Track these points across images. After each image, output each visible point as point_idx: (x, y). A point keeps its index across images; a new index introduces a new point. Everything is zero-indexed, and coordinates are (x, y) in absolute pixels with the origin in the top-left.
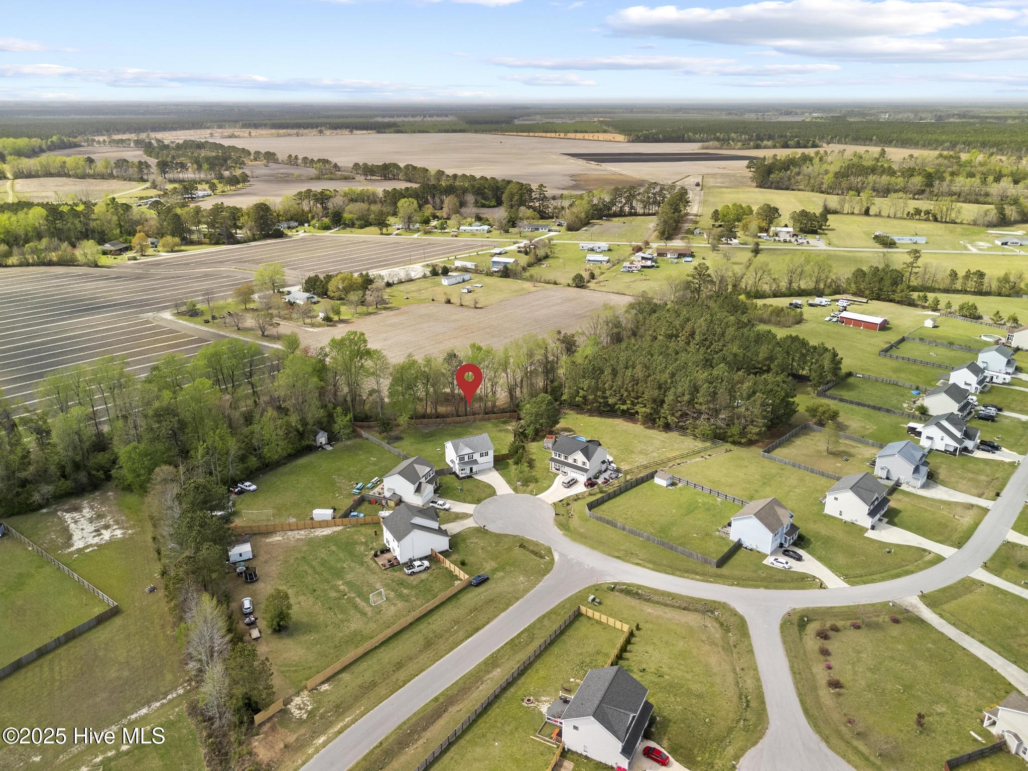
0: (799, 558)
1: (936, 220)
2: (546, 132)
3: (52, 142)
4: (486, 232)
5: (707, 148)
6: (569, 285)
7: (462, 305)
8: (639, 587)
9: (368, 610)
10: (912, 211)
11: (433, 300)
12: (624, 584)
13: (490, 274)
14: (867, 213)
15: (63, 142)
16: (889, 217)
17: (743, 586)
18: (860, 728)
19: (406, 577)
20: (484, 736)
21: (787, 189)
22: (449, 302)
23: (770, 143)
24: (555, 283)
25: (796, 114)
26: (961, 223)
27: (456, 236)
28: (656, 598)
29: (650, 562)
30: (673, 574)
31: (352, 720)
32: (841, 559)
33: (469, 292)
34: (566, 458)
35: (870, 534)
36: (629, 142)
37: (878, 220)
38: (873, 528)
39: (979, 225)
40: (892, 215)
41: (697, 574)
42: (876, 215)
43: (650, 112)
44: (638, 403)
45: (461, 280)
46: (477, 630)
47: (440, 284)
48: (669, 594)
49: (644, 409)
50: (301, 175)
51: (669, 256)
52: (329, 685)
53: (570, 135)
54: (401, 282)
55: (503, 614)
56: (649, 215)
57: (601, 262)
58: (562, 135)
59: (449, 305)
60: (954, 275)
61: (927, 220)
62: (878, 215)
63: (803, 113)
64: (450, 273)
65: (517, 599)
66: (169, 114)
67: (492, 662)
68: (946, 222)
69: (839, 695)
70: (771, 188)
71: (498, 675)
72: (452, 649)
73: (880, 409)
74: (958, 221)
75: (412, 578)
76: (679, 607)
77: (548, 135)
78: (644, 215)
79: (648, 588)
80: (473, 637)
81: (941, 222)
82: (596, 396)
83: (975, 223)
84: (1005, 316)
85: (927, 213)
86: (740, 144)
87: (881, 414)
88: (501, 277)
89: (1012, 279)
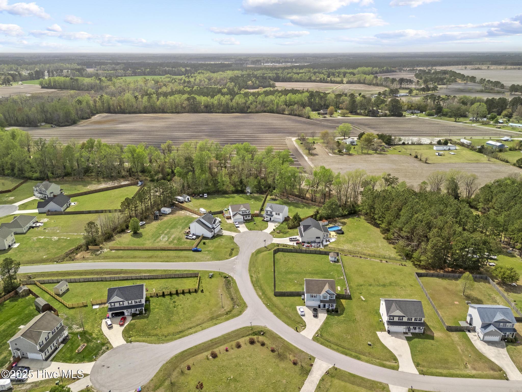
3: (383, 70)
6: (514, 165)
7: (420, 160)
11: (411, 155)
15: (387, 69)
22: (417, 157)
24: (507, 162)
27: (499, 128)
33: (439, 155)
45: (447, 149)
47: (432, 149)
50: (472, 89)
52: (114, 251)
66: (466, 57)
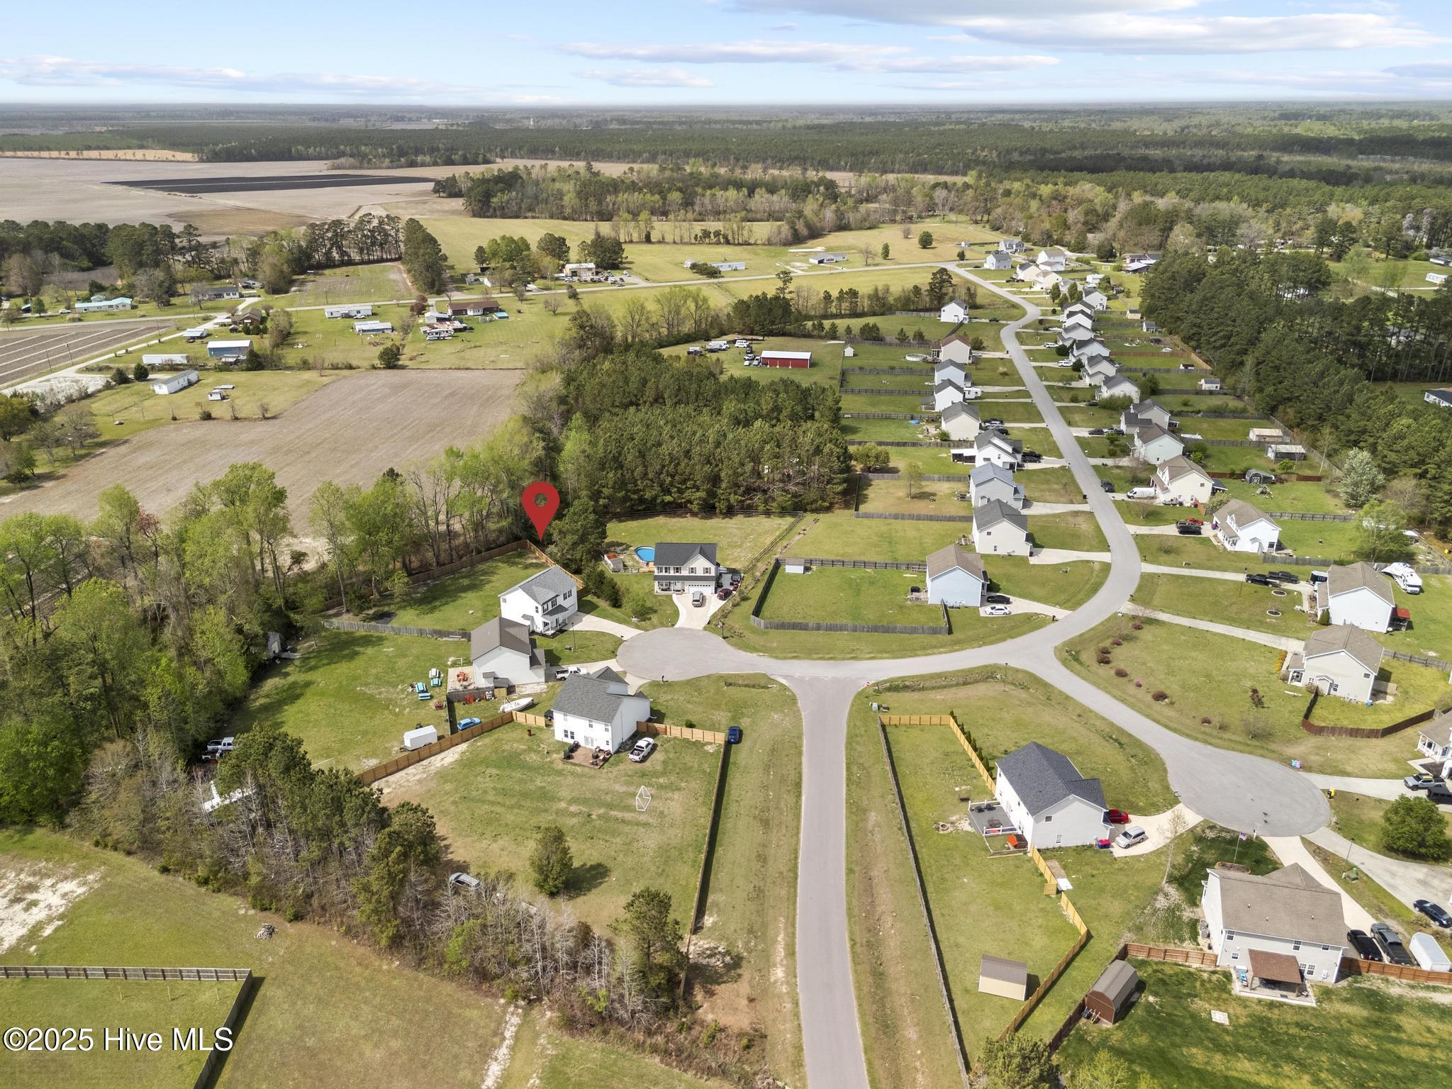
0: (1007, 601)
1: (728, 242)
2: (41, 149)
4: (129, 308)
5: (338, 168)
6: (374, 367)
7: (236, 419)
8: (903, 679)
9: (643, 818)
10: (700, 234)
11: (174, 419)
12: (885, 681)
13: (226, 367)
14: (648, 240)
16: (675, 242)
17: (992, 643)
18: (1216, 721)
19: (639, 765)
20: (943, 880)
21: (517, 217)
22: (207, 417)
23: (428, 159)
24: (351, 367)
25: (410, 120)
26: (755, 244)
27: (80, 320)
28: (928, 684)
29: (881, 652)
30: (916, 655)
31: (787, 935)
32: (1040, 592)
33: (221, 398)
34: (677, 570)
35: (1033, 561)
36: (202, 161)
37: (661, 247)
38: (1031, 554)
39: (775, 244)
40: (678, 240)
41: (935, 647)
42: (659, 242)
43: (182, 117)
44: (687, 488)
45: (186, 384)
46: (798, 785)
47: (153, 395)
48: (939, 675)
49: (698, 494)
51: (470, 313)
52: (711, 915)
53: (86, 154)
54: (70, 400)
55: (804, 759)
56: (369, 262)
57: (383, 330)
58: (73, 154)
59: (211, 422)
60: (828, 297)
61: (718, 243)
62: (662, 241)
63: (419, 119)
64: (150, 376)
65: (800, 737)
67: (856, 811)
68: (739, 244)
69: (1172, 703)
70: (496, 217)
71: (881, 817)
72: (797, 816)
73: (904, 444)
74: (752, 241)
75: (648, 763)
76: (957, 685)
77: (45, 154)
78: (362, 263)
79: (913, 677)
80: (804, 792)
81: (734, 244)
82: (627, 491)
83: (769, 243)
84: (910, 334)
85: (717, 234)
86: (387, 160)
87: (909, 449)
88: (249, 369)
89: (880, 294)
